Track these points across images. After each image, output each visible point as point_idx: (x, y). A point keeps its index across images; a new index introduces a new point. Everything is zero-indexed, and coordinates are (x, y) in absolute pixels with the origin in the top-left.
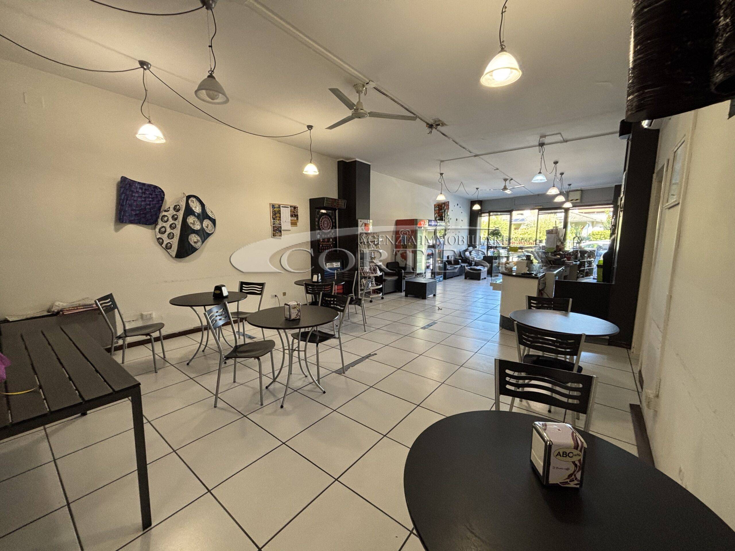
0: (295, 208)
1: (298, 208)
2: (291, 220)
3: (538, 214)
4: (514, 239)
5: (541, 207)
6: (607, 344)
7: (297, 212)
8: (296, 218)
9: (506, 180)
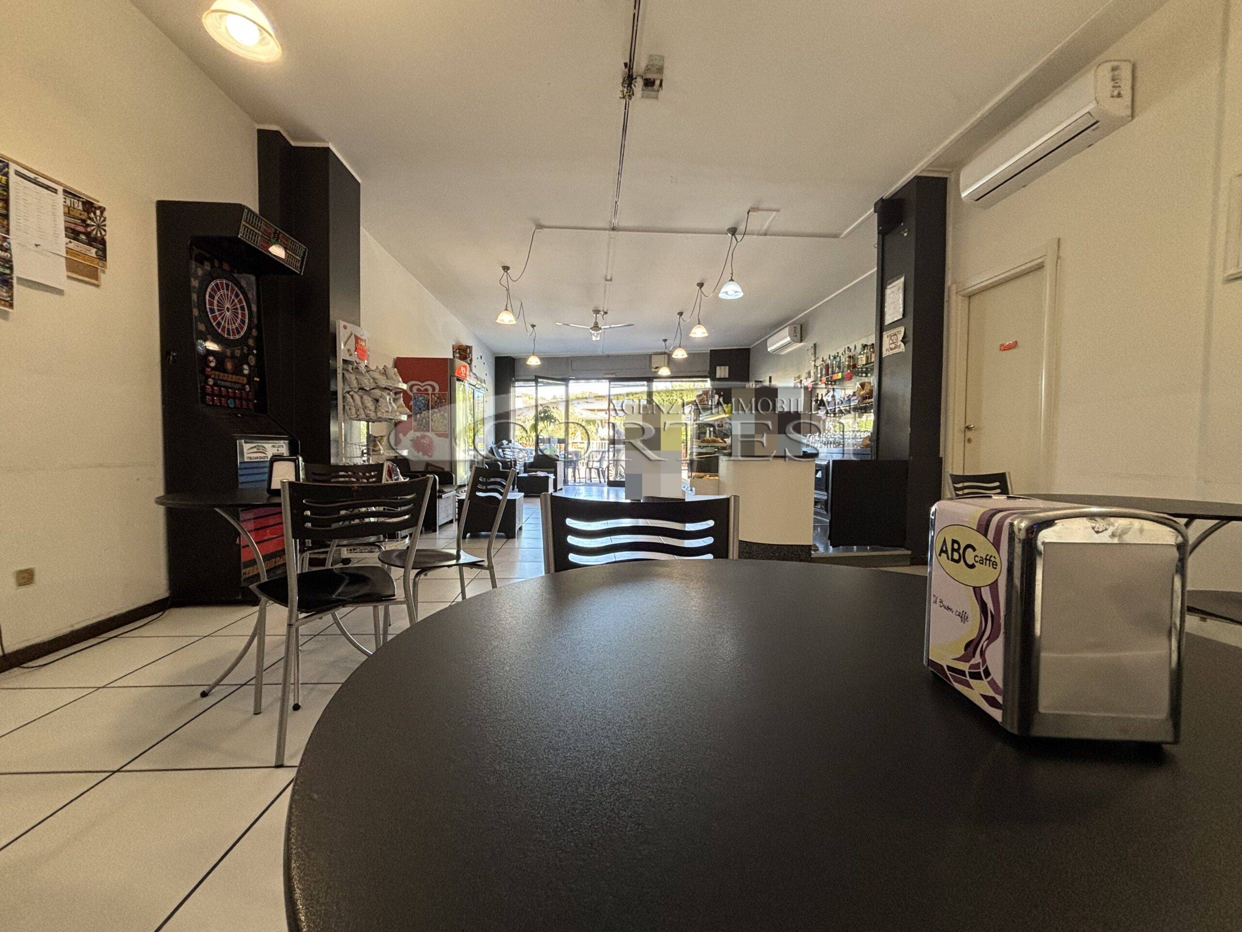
0: (89, 206)
1: (106, 214)
2: (69, 251)
3: (610, 388)
7: (101, 227)
8: (94, 250)
9: (597, 312)
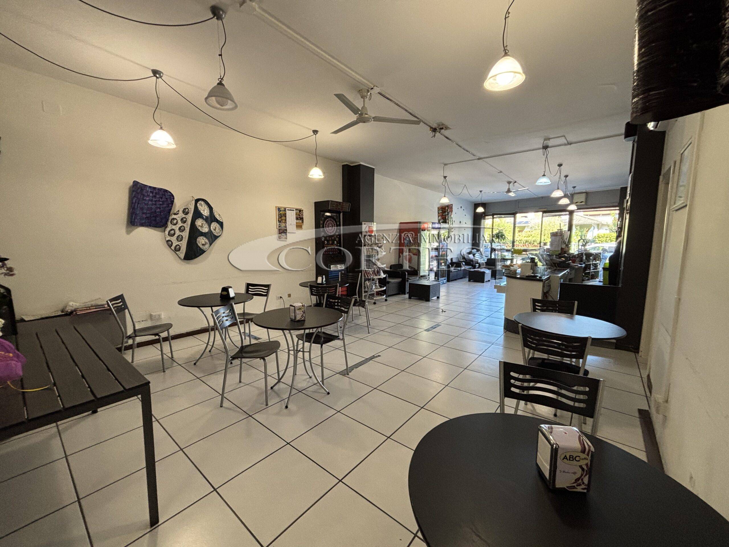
0: (300, 211)
1: (303, 211)
2: (296, 223)
3: (543, 217)
4: (518, 242)
5: (545, 210)
6: (614, 348)
7: (302, 215)
8: (301, 221)
9: (509, 183)
